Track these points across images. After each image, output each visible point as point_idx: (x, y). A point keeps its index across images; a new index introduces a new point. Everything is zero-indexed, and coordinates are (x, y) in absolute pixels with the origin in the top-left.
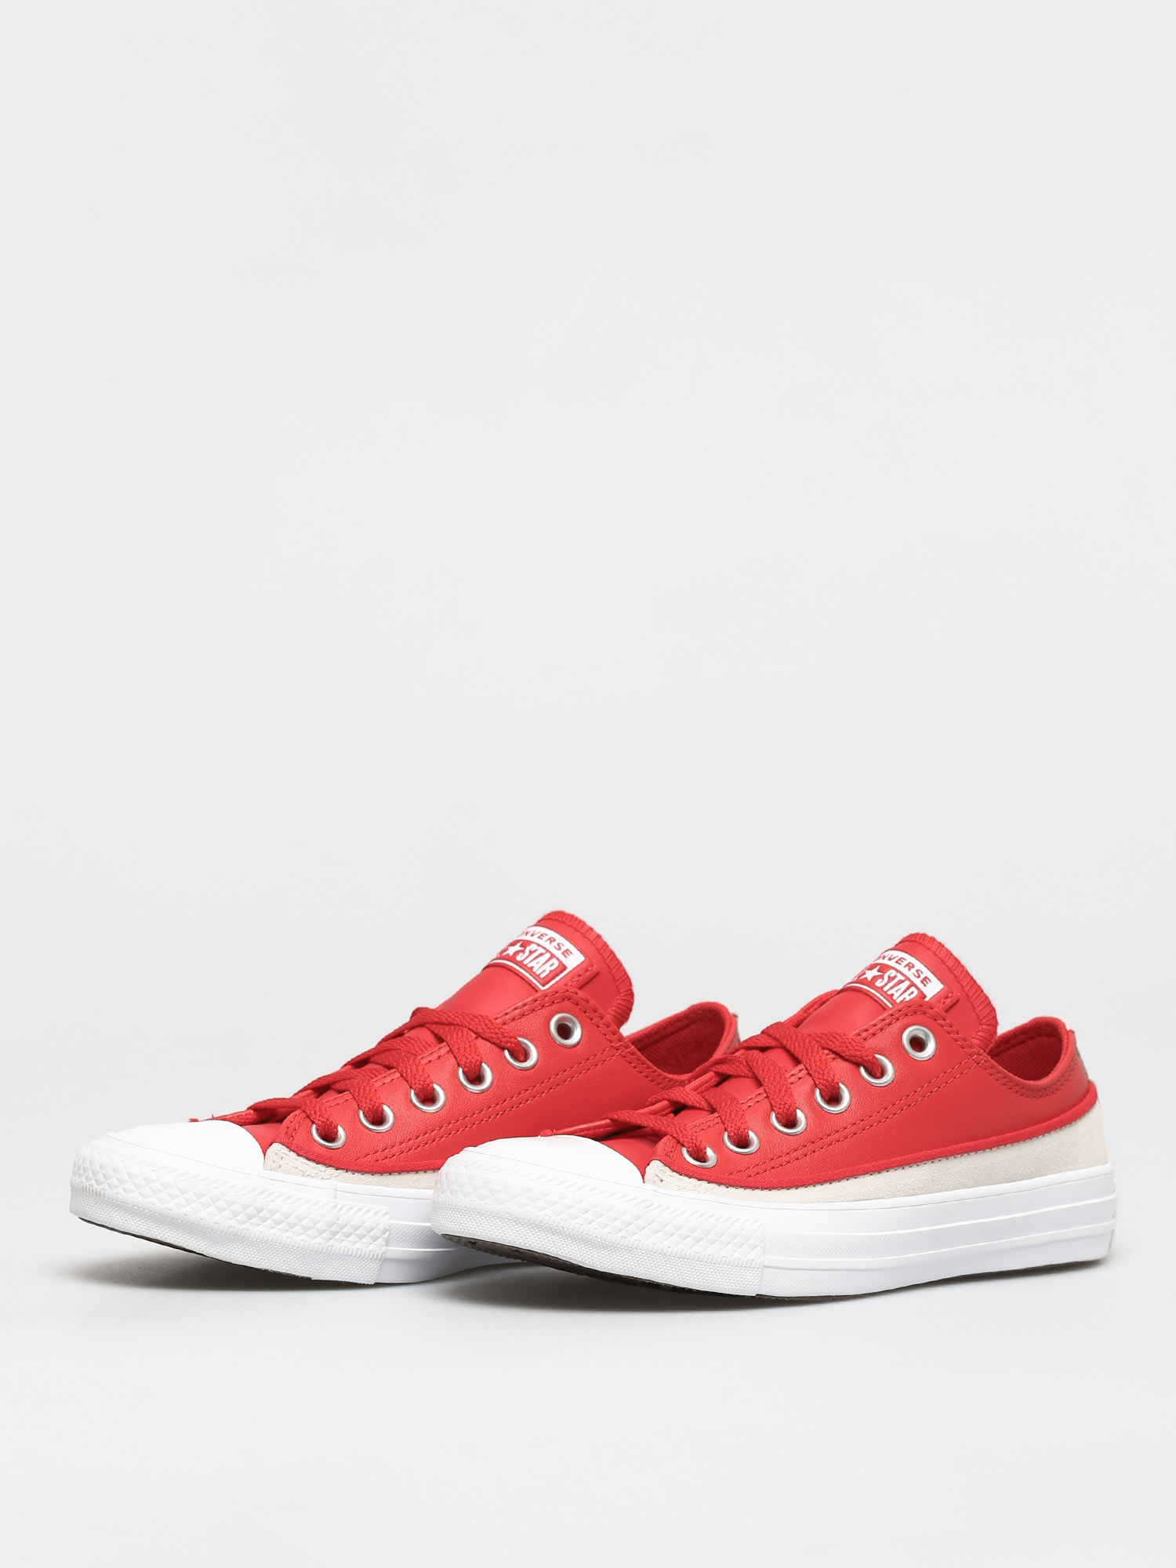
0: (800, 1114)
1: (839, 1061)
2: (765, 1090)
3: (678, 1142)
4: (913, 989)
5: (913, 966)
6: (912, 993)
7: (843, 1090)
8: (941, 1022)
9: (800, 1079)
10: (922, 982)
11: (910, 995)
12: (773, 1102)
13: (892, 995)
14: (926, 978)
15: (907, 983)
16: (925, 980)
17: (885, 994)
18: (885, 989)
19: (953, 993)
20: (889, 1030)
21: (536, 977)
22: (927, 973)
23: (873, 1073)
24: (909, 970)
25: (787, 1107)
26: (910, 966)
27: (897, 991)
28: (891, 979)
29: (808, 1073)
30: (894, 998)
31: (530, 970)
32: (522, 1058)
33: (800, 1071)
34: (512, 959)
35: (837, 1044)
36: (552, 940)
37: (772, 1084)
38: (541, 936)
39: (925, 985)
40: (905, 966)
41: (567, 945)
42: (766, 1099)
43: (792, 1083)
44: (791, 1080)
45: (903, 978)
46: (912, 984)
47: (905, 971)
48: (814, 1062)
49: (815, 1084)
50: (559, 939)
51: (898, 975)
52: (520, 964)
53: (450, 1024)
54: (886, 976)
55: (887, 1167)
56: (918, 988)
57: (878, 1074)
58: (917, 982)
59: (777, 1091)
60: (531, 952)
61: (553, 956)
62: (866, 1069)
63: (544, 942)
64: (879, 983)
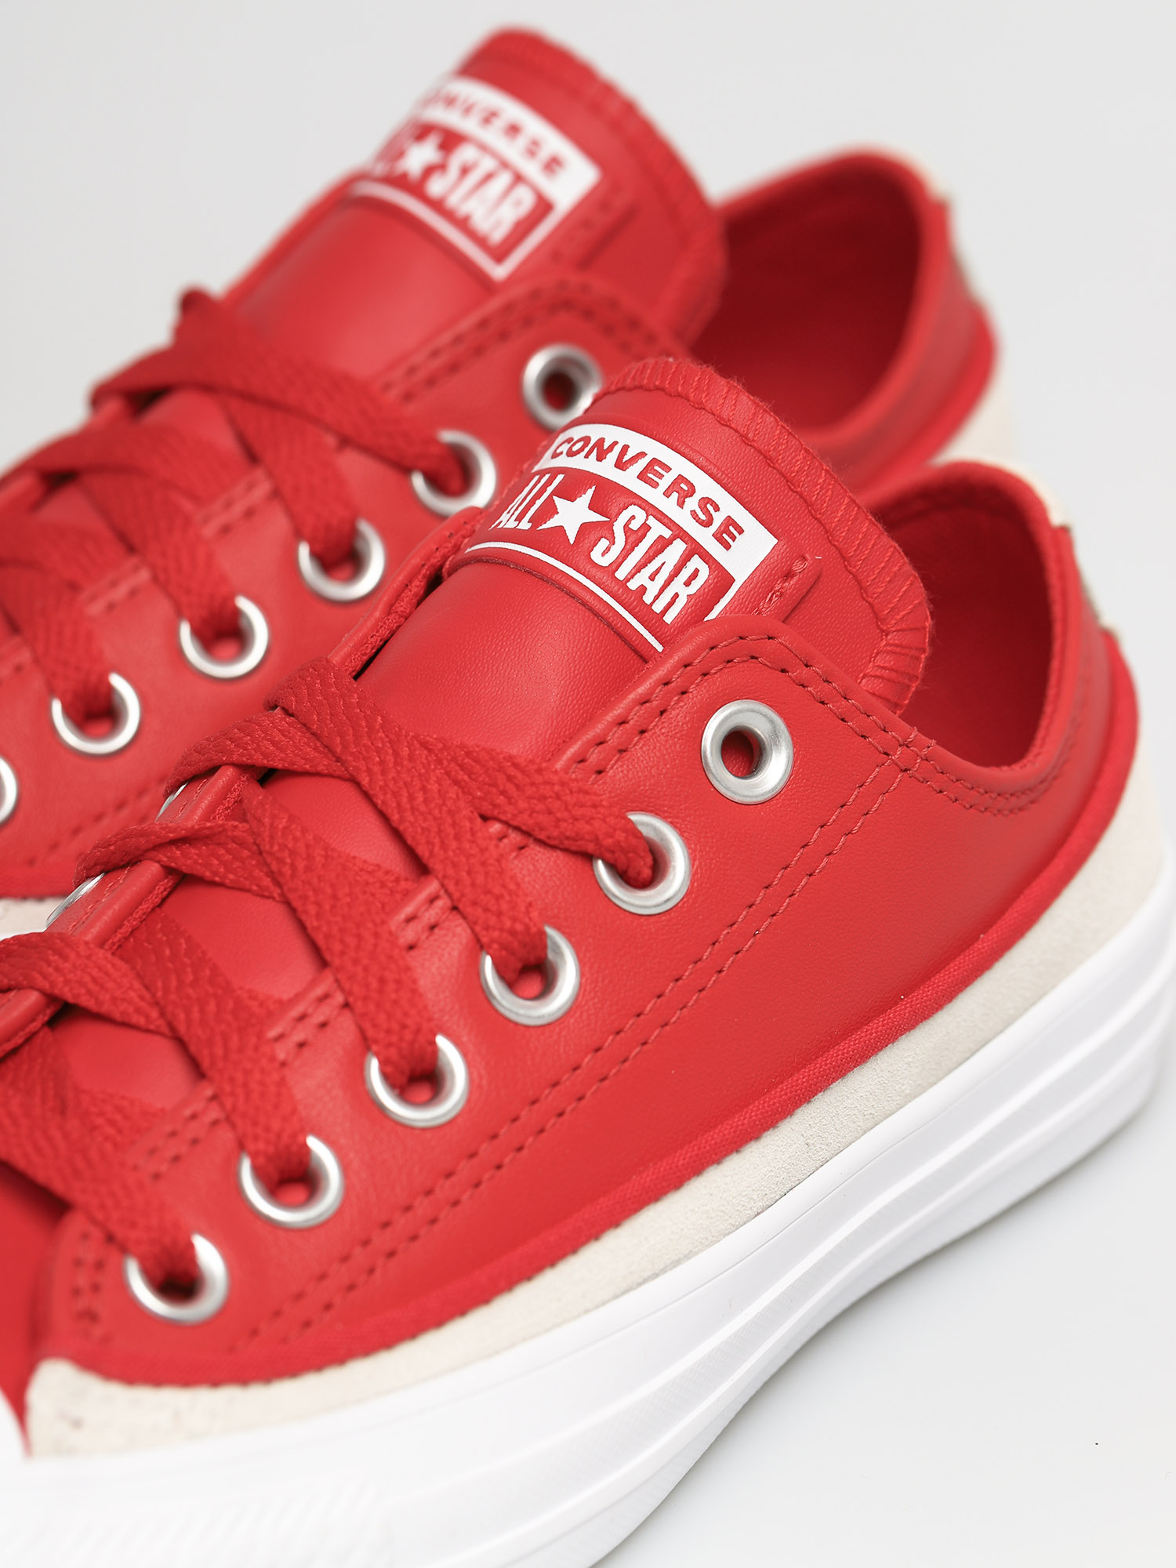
0: (450, 1052)
1: (536, 851)
2: (337, 981)
3: (110, 1238)
4: (696, 562)
5: (692, 491)
6: (695, 574)
7: (558, 952)
8: (800, 672)
9: (432, 927)
10: (718, 537)
11: (687, 584)
12: (367, 1026)
13: (643, 589)
14: (730, 521)
15: (678, 548)
16: (728, 532)
17: (620, 592)
18: (621, 574)
19: (804, 559)
20: (661, 730)
21: (481, 241)
22: (729, 507)
23: (632, 873)
24: (681, 504)
25: (408, 1036)
26: (682, 489)
27: (652, 578)
28: (634, 537)
29: (455, 908)
30: (648, 598)
31: (463, 224)
32: (455, 483)
33: (432, 900)
34: (415, 187)
35: (522, 804)
36: (514, 130)
37: (356, 961)
38: (489, 117)
39: (727, 547)
40: (667, 494)
41: (554, 142)
42: (347, 1014)
43: (411, 947)
44: (409, 934)
45: (667, 533)
46: (695, 549)
47: (668, 506)
48: (469, 873)
49: (478, 940)
50: (534, 125)
51: (652, 521)
52: (438, 206)
53: (272, 405)
54: (618, 527)
55: (696, 1168)
56: (707, 557)
57: (647, 872)
58: (705, 537)
59: (374, 984)
60: (465, 171)
61: (519, 178)
62: (611, 867)
63: (493, 136)
64: (602, 555)
